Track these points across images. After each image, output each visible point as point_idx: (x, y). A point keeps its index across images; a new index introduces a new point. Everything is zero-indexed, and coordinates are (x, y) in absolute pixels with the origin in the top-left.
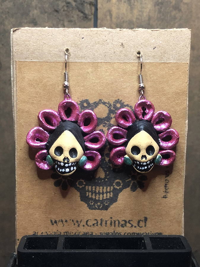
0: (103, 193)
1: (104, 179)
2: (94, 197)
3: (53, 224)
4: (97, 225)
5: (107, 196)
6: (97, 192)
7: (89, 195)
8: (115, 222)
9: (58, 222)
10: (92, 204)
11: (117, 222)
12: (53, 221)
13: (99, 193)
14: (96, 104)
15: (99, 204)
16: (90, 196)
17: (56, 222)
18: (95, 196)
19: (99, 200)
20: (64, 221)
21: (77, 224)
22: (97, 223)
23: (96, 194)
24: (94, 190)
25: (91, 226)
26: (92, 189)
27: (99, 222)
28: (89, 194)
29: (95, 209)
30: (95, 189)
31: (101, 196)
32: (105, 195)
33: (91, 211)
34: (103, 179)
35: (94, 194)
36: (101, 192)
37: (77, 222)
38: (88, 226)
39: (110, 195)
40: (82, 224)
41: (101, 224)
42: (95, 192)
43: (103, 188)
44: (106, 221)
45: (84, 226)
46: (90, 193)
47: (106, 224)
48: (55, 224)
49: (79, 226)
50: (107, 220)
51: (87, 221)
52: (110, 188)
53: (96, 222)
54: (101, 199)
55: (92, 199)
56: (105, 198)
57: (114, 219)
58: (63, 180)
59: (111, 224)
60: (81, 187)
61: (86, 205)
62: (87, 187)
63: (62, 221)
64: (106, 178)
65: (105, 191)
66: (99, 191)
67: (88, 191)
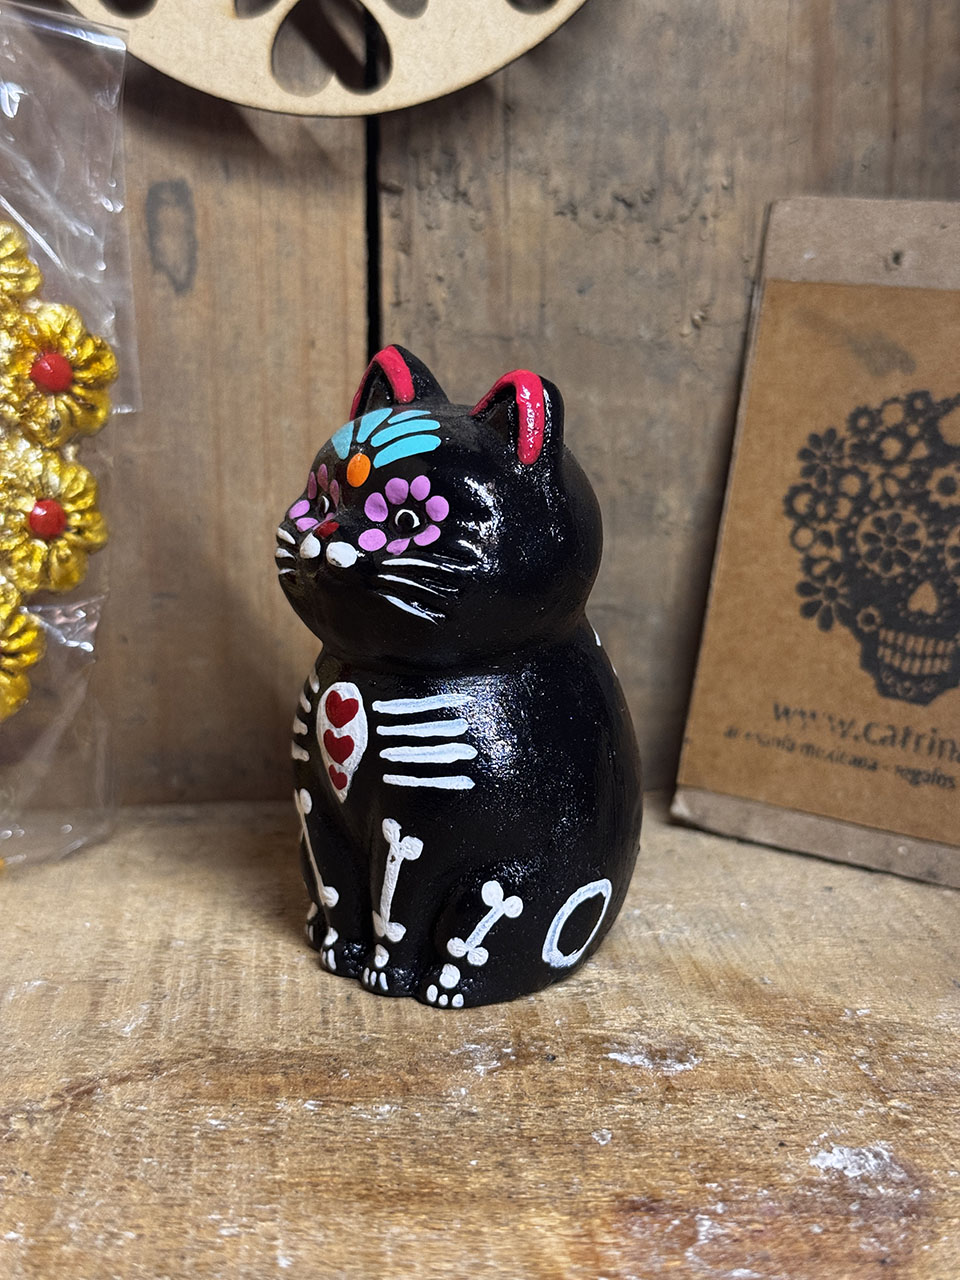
0: (923, 657)
1: (934, 617)
2: (896, 663)
3: (778, 717)
4: (893, 743)
5: (932, 666)
6: (908, 649)
7: (883, 656)
8: (943, 743)
9: (791, 715)
10: (889, 681)
11: (948, 746)
12: (781, 709)
13: (914, 656)
14: (949, 405)
15: (907, 684)
16: (887, 660)
17: (787, 712)
18: (903, 659)
19: (908, 676)
20: (808, 714)
21: (839, 730)
22: (894, 736)
23: (904, 655)
24: (900, 642)
25: (874, 743)
26: (896, 639)
27: (900, 738)
28: (885, 653)
29: (895, 696)
30: (905, 641)
31: (917, 664)
32: (928, 663)
33: (883, 702)
34: (927, 616)
35: (898, 654)
36: (919, 650)
37: (842, 723)
38: (868, 740)
39: (942, 663)
40: (853, 732)
41: (904, 742)
42: (902, 649)
43: (926, 643)
44: (919, 738)
45: (856, 738)
46: (888, 652)
47: (917, 743)
48: (783, 720)
49: (844, 735)
50: (920, 733)
51: (868, 728)
52: (946, 646)
53: (889, 733)
54: (915, 671)
55: (890, 667)
56: (926, 670)
57: (943, 735)
58: (825, 603)
59: (931, 747)
60: (866, 629)
61: (871, 682)
62: (882, 633)
63: (802, 714)
64: (938, 614)
65: (929, 650)
66: (914, 647)
67: (885, 644)
